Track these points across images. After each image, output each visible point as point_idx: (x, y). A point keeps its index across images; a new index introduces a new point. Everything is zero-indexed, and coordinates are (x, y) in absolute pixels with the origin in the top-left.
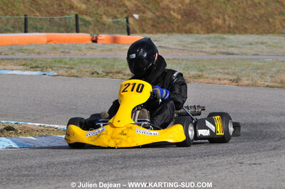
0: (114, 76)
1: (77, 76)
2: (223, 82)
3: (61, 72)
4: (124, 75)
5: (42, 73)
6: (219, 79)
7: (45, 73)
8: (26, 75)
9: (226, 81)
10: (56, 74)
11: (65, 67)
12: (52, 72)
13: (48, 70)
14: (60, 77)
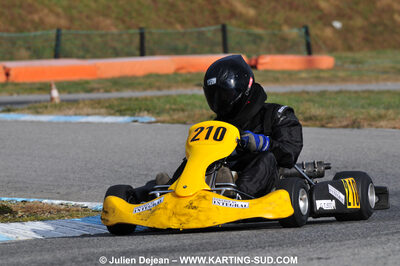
1: (185, 123)
3: (165, 117)
5: (133, 119)
7: (136, 118)
8: (107, 123)
10: (153, 119)
11: (171, 109)
12: (147, 118)
13: (142, 114)
14: (159, 124)
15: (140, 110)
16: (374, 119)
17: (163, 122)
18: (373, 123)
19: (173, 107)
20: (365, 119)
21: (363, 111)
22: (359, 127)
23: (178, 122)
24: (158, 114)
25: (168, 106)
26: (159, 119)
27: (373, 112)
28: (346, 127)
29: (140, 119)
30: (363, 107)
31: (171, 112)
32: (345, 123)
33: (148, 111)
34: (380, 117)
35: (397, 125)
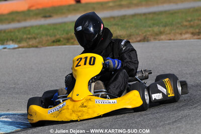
1: (37, 47)
2: (184, 36)
3: (24, 44)
6: (181, 34)
9: (187, 36)
11: (27, 38)
12: (12, 45)
13: (8, 43)
14: (20, 49)
15: (7, 40)
16: (157, 35)
17: (23, 47)
18: (156, 37)
19: (29, 36)
20: (151, 35)
21: (150, 29)
22: (148, 41)
23: (33, 47)
24: (19, 42)
25: (25, 36)
26: (20, 45)
27: (156, 29)
28: (139, 41)
30: (150, 27)
31: (28, 40)
32: (139, 39)
33: (13, 40)
34: (161, 33)
35: (172, 38)
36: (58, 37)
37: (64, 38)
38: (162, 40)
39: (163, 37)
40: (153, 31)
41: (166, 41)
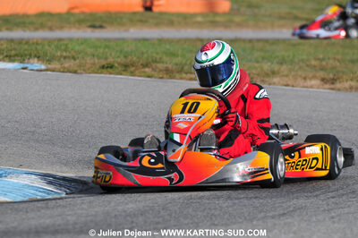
0: (137, 72)
1: (75, 72)
2: (309, 83)
3: (55, 65)
4: (154, 70)
5: (22, 65)
6: (305, 78)
7: (25, 65)
9: (314, 82)
10: (43, 67)
11: (61, 56)
12: (37, 65)
13: (31, 61)
14: (49, 72)
15: (30, 55)
16: (267, 75)
17: (53, 70)
19: (64, 54)
20: (258, 75)
21: (256, 65)
23: (69, 71)
24: (49, 61)
25: (59, 54)
26: (49, 66)
27: (267, 66)
29: (30, 66)
30: (258, 62)
31: (62, 60)
33: (38, 57)
34: (274, 73)
35: (289, 83)
36: (110, 60)
37: (119, 64)
38: (274, 84)
39: (276, 80)
40: (262, 69)
41: (279, 87)
